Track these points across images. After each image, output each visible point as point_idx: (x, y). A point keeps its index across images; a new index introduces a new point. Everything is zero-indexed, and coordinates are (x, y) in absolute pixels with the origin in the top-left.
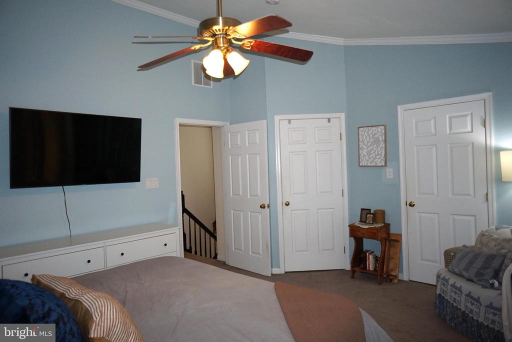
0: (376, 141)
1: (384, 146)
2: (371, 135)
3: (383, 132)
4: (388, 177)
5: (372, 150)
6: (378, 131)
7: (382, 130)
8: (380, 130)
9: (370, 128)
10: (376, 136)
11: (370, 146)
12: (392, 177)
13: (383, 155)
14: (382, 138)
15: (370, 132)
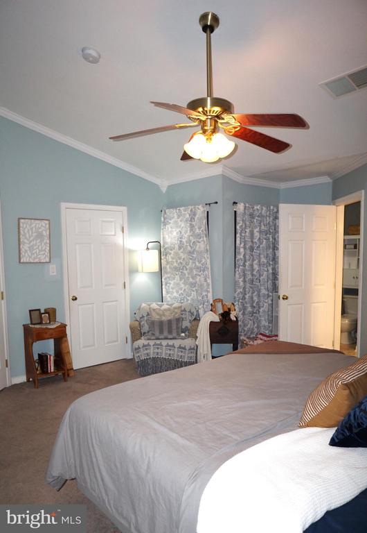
0: (40, 236)
1: (48, 241)
2: (34, 229)
3: (48, 226)
4: (51, 274)
5: (36, 245)
6: (42, 226)
7: (46, 224)
8: (44, 225)
9: (33, 221)
10: (40, 230)
11: (33, 240)
12: (55, 274)
13: (48, 251)
14: (46, 233)
15: (33, 225)
